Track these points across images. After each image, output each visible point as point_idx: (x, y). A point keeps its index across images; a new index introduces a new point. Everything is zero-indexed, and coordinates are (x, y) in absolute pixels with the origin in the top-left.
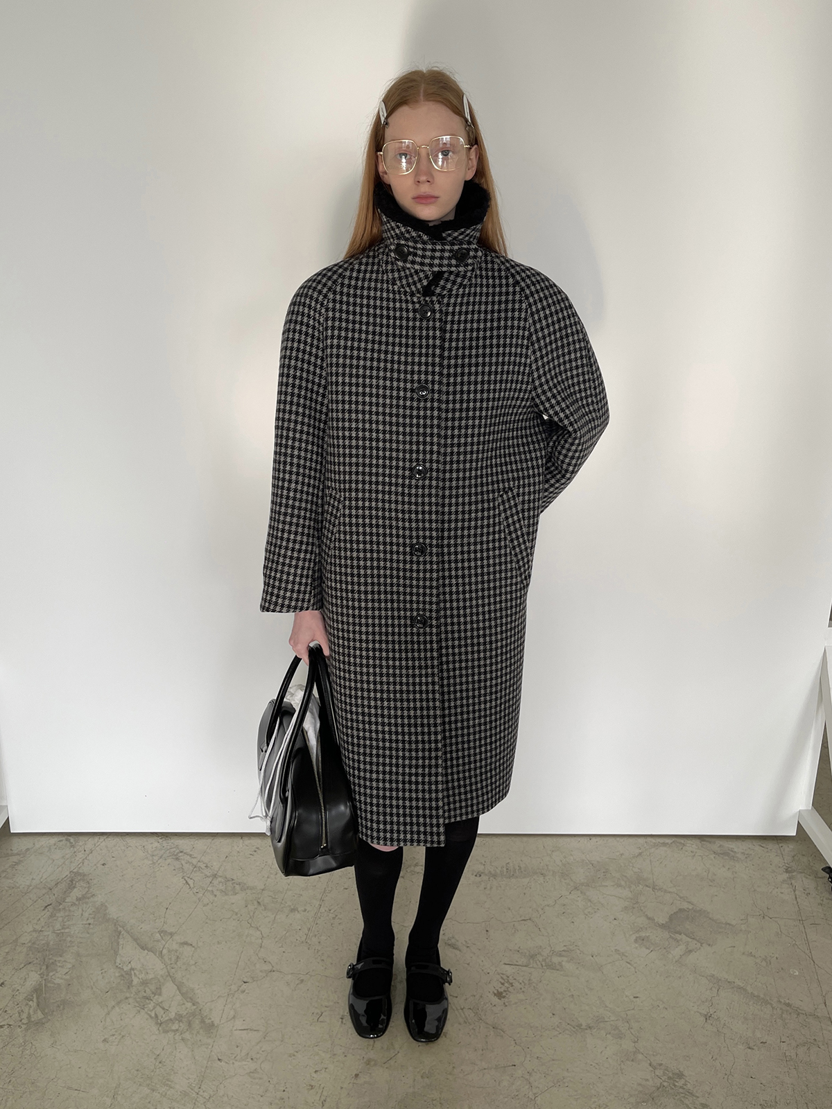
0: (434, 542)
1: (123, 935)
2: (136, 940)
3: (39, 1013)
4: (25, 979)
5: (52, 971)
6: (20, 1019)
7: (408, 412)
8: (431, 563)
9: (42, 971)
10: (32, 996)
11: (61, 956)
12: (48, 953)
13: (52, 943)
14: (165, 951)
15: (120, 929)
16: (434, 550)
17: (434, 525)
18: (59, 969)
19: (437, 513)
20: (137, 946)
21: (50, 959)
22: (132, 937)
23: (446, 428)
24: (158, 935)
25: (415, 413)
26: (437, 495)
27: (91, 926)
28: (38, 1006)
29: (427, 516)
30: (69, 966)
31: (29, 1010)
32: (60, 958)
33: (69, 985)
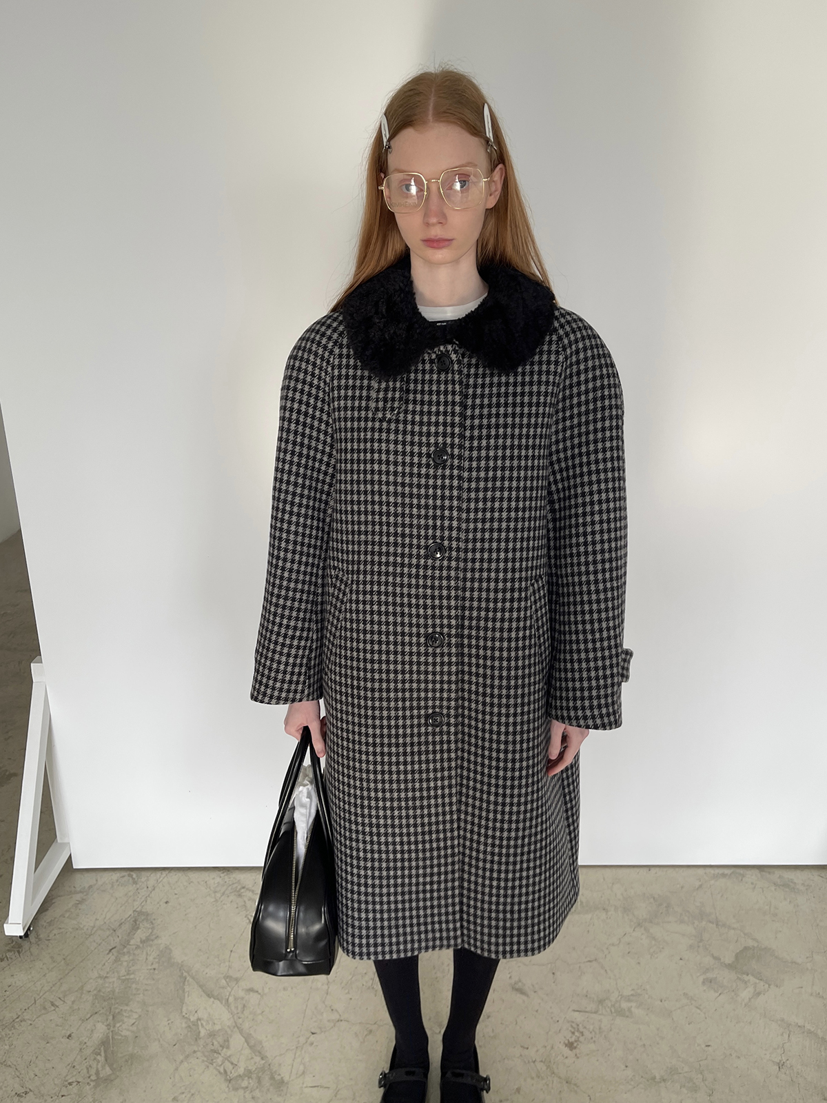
0: (453, 631)
1: (188, 981)
2: (201, 986)
3: (108, 1068)
4: (92, 1031)
5: (119, 1022)
6: (88, 1075)
7: (423, 481)
8: (450, 655)
9: (108, 1023)
10: (100, 1049)
11: (127, 1005)
12: (113, 1001)
13: (117, 991)
14: (231, 999)
15: (185, 974)
16: (453, 640)
17: (453, 612)
18: (126, 1020)
19: (456, 598)
20: (202, 993)
21: (116, 1008)
22: (197, 983)
23: (469, 500)
24: (224, 981)
25: (431, 482)
26: (457, 578)
27: (156, 972)
28: (106, 1060)
29: (445, 602)
30: (136, 1016)
31: (97, 1065)
32: (126, 1008)
33: (137, 1037)
